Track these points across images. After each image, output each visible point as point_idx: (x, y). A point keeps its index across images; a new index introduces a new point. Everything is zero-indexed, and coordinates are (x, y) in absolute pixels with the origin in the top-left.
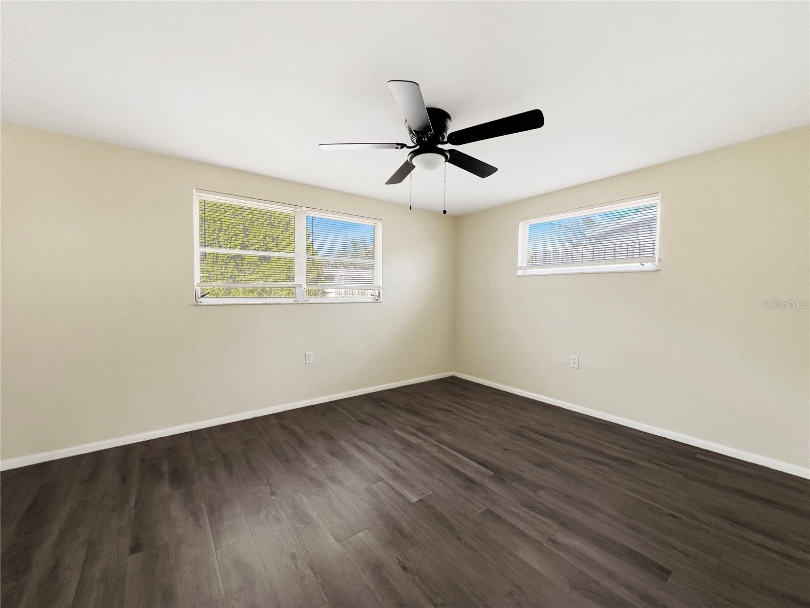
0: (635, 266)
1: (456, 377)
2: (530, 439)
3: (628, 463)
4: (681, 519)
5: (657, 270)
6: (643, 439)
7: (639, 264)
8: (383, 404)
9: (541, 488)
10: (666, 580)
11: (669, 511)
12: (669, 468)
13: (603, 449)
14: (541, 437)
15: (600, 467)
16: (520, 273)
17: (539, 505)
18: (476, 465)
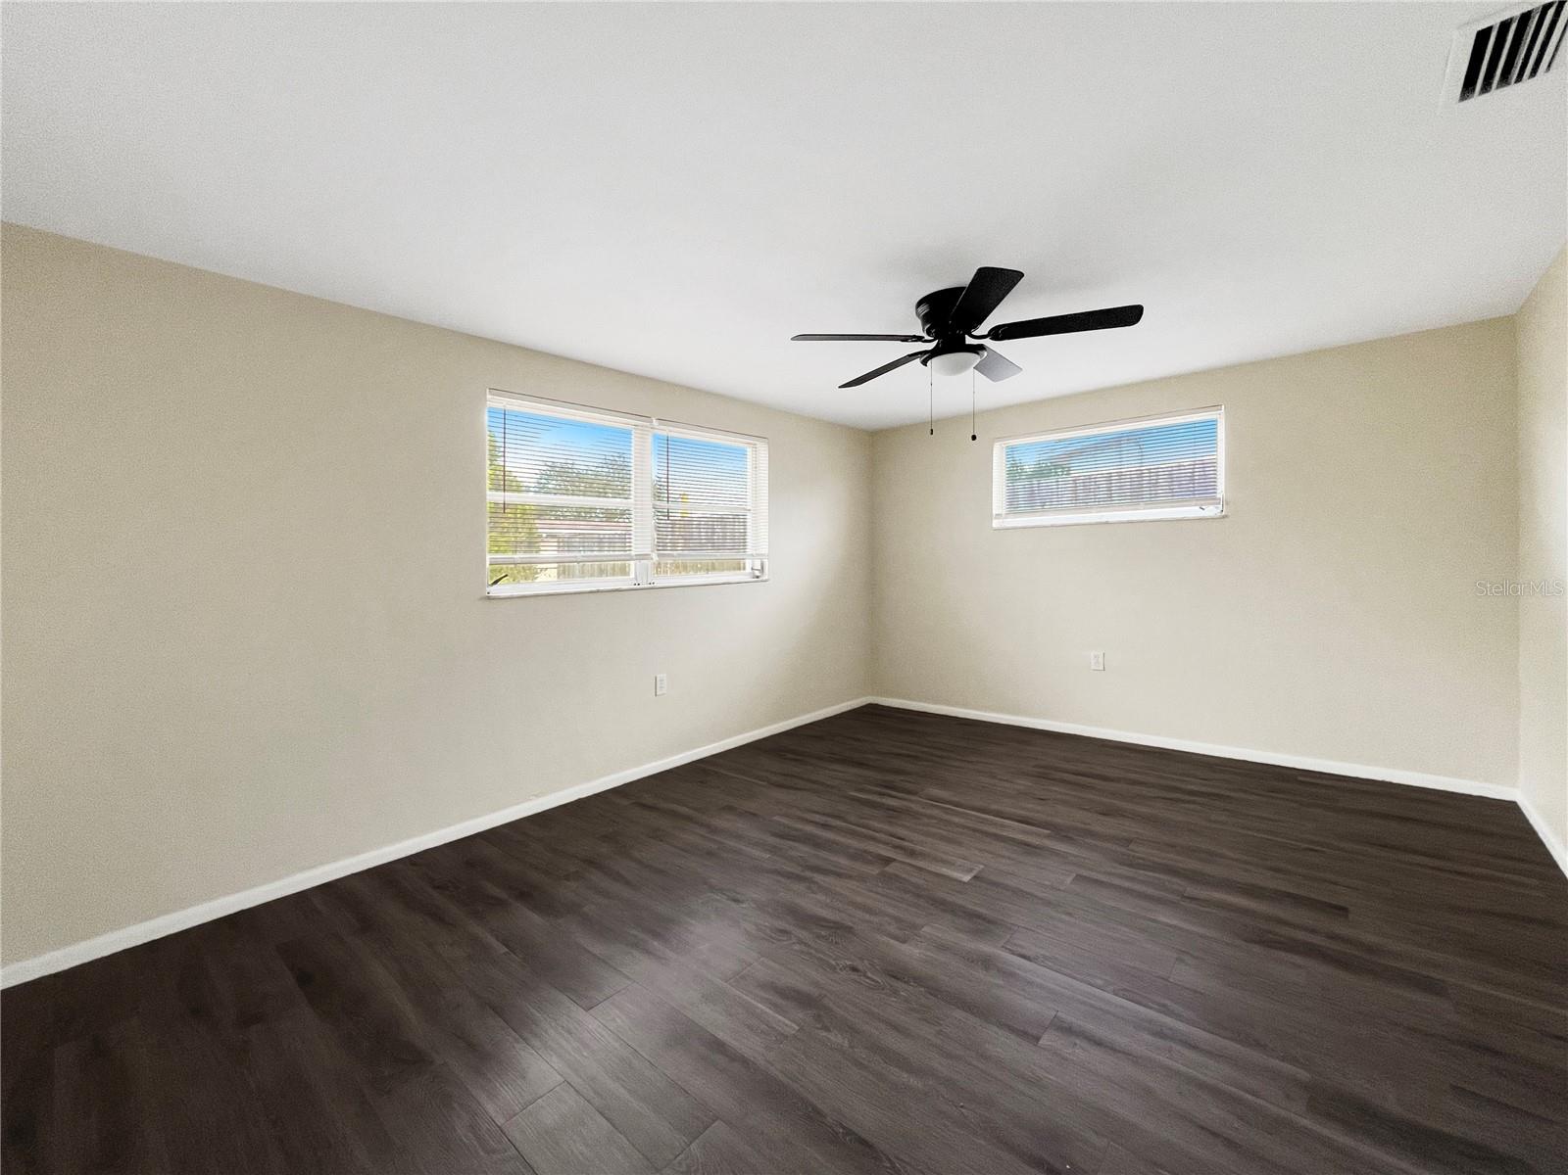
0: (1191, 511)
1: (877, 705)
2: (1063, 781)
3: (1219, 796)
4: (1323, 852)
5: (1224, 517)
6: (1217, 765)
7: (1197, 508)
8: (790, 756)
9: (1129, 841)
10: (1347, 917)
11: (1306, 846)
12: (1273, 797)
13: (1178, 785)
14: (1075, 777)
15: (1187, 805)
16: (996, 524)
17: (1141, 861)
18: (1016, 824)
